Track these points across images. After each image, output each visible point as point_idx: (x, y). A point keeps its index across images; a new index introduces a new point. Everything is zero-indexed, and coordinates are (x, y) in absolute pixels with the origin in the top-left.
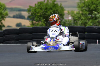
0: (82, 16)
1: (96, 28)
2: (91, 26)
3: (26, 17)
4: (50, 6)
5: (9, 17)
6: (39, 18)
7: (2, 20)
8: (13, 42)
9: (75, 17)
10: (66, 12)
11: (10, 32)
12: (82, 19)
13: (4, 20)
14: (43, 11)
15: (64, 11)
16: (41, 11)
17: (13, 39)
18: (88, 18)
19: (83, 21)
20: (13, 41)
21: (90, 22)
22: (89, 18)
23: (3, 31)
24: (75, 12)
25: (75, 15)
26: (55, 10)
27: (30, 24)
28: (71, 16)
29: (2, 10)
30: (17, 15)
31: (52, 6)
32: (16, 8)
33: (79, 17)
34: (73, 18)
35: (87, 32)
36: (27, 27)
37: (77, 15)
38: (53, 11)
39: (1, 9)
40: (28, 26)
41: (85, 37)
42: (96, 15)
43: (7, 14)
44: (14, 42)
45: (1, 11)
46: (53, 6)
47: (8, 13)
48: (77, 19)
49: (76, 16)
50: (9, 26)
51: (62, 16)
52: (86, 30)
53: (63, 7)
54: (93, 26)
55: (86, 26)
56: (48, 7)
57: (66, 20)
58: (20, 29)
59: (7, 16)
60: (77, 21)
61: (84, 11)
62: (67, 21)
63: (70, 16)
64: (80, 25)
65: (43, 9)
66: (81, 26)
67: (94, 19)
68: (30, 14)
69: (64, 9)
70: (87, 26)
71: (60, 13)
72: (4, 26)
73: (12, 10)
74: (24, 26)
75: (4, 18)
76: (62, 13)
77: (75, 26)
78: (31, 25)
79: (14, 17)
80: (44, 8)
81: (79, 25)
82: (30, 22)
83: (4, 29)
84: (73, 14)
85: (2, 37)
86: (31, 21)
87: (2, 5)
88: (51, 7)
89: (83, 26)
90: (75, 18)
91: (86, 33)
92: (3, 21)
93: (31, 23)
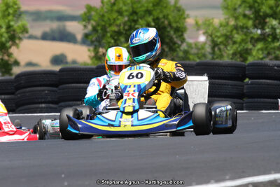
0: (235, 31)
1: (275, 65)
2: (260, 61)
3: (79, 37)
4: (146, 5)
5: (31, 37)
6: (116, 38)
7: (10, 47)
8: (42, 108)
9: (216, 36)
10: (190, 21)
11: (34, 79)
12: (234, 39)
13: (17, 45)
14: (126, 19)
15: (185, 18)
16: (118, 19)
17: (43, 100)
18: (252, 38)
19: (237, 48)
20: (43, 105)
21: (258, 50)
22: (256, 37)
23: (13, 77)
24: (216, 22)
25: (216, 30)
26: (161, 16)
27: (90, 56)
28: (204, 33)
29: (10, 18)
30: (53, 31)
31: (151, 5)
32: (50, 11)
33: (228, 34)
34: (210, 38)
35: (250, 78)
36: (82, 67)
37: (221, 28)
38: (154, 20)
39: (9, 15)
40: (85, 64)
41: (245, 91)
42: (273, 29)
43: (25, 30)
44: (47, 108)
45: (9, 21)
46: (154, 6)
47: (28, 25)
48: (221, 42)
49: (218, 34)
50: (30, 64)
51: (180, 33)
52: (247, 73)
53: (183, 7)
54: (267, 61)
55: (248, 62)
56: (141, 7)
57: (189, 46)
58: (61, 71)
59: (26, 35)
60: (222, 47)
61: (241, 17)
62: (192, 48)
63: (201, 32)
64: (231, 57)
65: (125, 13)
66: (233, 61)
67: (270, 40)
68: (90, 27)
69: (187, 12)
70: (250, 60)
71: (174, 25)
72: (17, 63)
73: (38, 16)
74: (74, 62)
75: (17, 41)
76: (179, 25)
77: (217, 61)
78: (92, 58)
79: (45, 37)
80: (126, 11)
81: (226, 60)
82: (89, 50)
83: (16, 70)
84: (211, 28)
85: (13, 94)
86: (92, 48)
87: (11, 4)
88: (149, 8)
89: (238, 61)
90: (216, 39)
91: (247, 80)
92: (13, 50)
93: (93, 54)
